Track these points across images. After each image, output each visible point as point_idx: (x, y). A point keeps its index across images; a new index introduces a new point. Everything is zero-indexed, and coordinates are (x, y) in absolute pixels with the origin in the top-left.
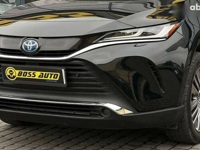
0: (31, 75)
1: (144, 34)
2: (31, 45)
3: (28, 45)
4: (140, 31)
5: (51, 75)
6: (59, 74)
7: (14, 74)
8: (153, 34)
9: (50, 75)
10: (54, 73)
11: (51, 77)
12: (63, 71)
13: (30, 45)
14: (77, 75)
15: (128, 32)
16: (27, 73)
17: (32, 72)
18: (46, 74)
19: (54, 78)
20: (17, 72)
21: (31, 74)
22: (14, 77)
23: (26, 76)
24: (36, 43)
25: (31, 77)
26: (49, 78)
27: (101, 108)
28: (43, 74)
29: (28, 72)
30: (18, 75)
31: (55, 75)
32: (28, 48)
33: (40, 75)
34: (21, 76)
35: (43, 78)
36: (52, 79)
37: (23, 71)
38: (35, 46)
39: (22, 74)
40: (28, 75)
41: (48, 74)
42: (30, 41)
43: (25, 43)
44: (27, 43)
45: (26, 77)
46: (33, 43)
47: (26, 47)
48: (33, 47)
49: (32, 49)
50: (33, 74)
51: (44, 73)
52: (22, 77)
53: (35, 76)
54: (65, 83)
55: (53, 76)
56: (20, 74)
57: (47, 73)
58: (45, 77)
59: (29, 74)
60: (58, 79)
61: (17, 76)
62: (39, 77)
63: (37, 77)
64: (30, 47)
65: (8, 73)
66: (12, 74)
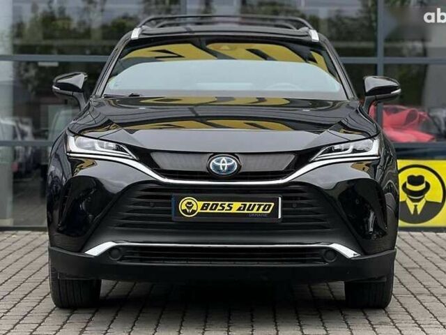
0: (224, 208)
1: (355, 151)
2: (226, 164)
3: (221, 164)
4: (351, 146)
5: (260, 206)
6: (273, 204)
7: (194, 208)
8: (365, 151)
9: (257, 207)
10: (265, 204)
11: (258, 210)
12: (280, 199)
13: (224, 164)
14: (295, 206)
15: (337, 147)
16: (217, 205)
17: (227, 203)
18: (251, 205)
19: (264, 210)
20: (201, 204)
21: (226, 206)
22: (194, 212)
23: (215, 209)
24: (234, 161)
25: (224, 211)
26: (254, 211)
27: (324, 250)
28: (245, 205)
29: (220, 203)
30: (202, 209)
31: (266, 205)
32: (221, 168)
33: (241, 207)
34: (206, 209)
35: (246, 212)
36: (260, 211)
37: (211, 203)
39: (209, 207)
40: (219, 207)
41: (255, 205)
42: (224, 159)
43: (214, 161)
44: (219, 161)
45: (216, 211)
46: (229, 161)
47: (217, 167)
48: (228, 167)
49: (228, 170)
50: (228, 206)
51: (248, 204)
52: (208, 211)
53: (231, 208)
54: (280, 217)
55: (262, 207)
56: (204, 207)
57: (253, 203)
58: (248, 210)
59: (221, 205)
60: (269, 211)
61: (199, 211)
62: (239, 209)
63: (234, 210)
64: (224, 167)
65: (184, 207)
66: (189, 208)
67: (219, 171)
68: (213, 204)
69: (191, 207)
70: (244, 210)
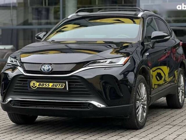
0: (46, 85)
2: (47, 68)
3: (45, 68)
4: (109, 61)
5: (59, 85)
6: (64, 84)
7: (36, 85)
8: (115, 63)
9: (58, 85)
10: (61, 84)
11: (59, 86)
12: (67, 82)
14: (74, 85)
15: (102, 61)
16: (44, 84)
17: (47, 84)
18: (56, 84)
19: (61, 86)
20: (38, 84)
21: (47, 85)
22: (36, 87)
24: (50, 67)
25: (46, 87)
26: (58, 87)
27: (88, 104)
28: (54, 84)
29: (45, 83)
30: (39, 86)
31: (62, 85)
32: (45, 70)
33: (52, 85)
34: (40, 86)
35: (54, 87)
36: (60, 87)
37: (42, 83)
38: (50, 69)
39: (41, 85)
40: (45, 85)
41: (58, 84)
42: (47, 66)
43: (43, 67)
44: (45, 67)
46: (48, 67)
47: (44, 69)
48: (48, 69)
49: (48, 70)
50: (48, 85)
51: (55, 84)
52: (41, 86)
53: (49, 85)
54: (67, 89)
55: (60, 85)
56: (39, 85)
57: (57, 84)
58: (55, 86)
59: (45, 84)
60: (63, 87)
61: (37, 86)
62: (52, 86)
63: (50, 87)
64: (46, 69)
65: (32, 85)
66: (34, 85)
67: (44, 70)
68: (42, 84)
69: (35, 85)
70: (54, 86)
